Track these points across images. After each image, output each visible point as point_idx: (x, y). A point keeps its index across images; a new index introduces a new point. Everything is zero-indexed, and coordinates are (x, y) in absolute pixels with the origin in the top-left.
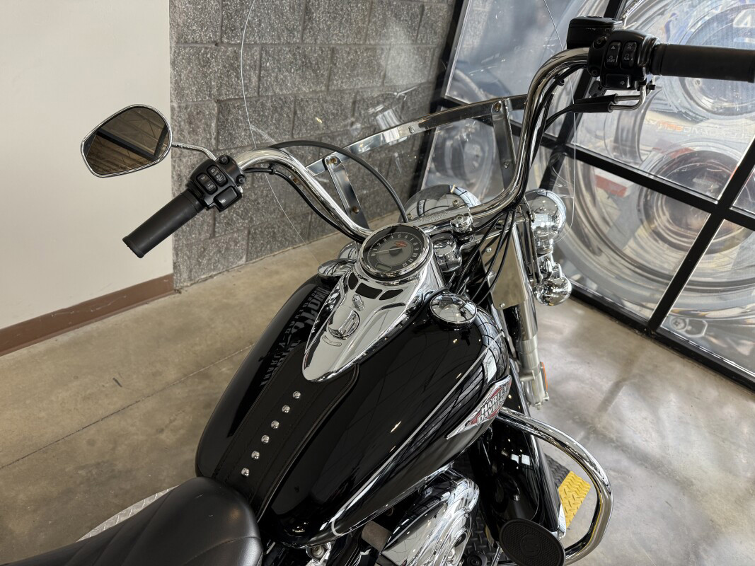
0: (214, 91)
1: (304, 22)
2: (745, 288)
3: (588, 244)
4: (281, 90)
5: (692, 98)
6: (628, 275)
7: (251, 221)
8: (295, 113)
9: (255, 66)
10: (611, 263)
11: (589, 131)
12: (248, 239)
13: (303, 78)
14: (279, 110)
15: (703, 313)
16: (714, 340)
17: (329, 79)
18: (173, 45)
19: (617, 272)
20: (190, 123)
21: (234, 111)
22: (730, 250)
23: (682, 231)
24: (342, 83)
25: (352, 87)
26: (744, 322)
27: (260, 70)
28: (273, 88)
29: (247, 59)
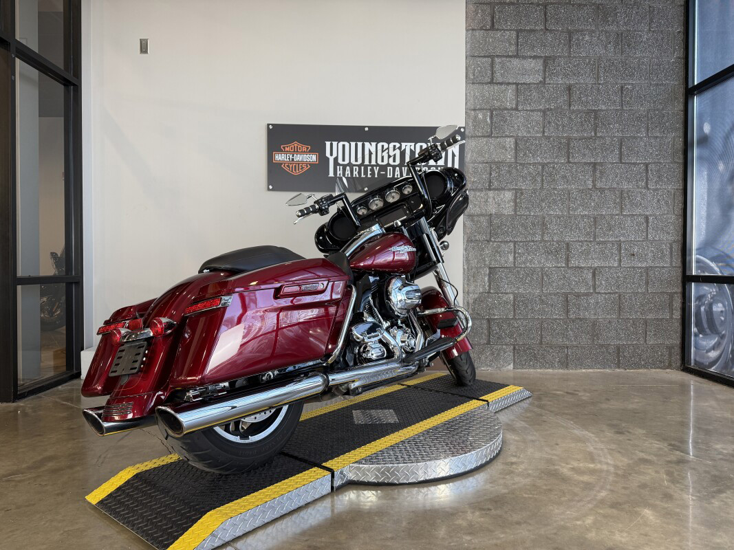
0: (487, 263)
1: (543, 230)
4: (531, 264)
7: (516, 340)
8: (543, 278)
9: (511, 252)
12: (514, 353)
13: (547, 260)
14: (530, 275)
17: (567, 260)
18: (465, 241)
20: (474, 277)
21: (499, 273)
24: (580, 263)
25: (589, 266)
27: (515, 254)
28: (525, 263)
29: (506, 248)
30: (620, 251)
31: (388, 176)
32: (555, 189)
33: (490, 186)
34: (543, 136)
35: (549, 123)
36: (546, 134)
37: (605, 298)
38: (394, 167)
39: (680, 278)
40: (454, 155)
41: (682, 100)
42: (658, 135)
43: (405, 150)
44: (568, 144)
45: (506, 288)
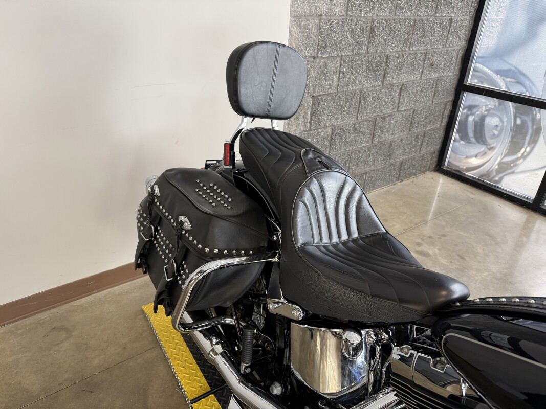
0: (311, 90)
1: (370, 38)
4: (352, 86)
8: (360, 102)
9: (337, 71)
13: (367, 77)
14: (350, 101)
21: (322, 103)
24: (393, 79)
25: (399, 81)
27: (340, 74)
28: (347, 85)
29: (332, 66)
30: (424, 61)
37: (403, 116)
39: (454, 86)
45: (326, 121)
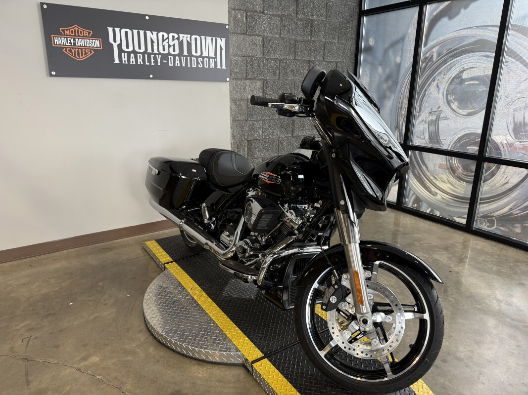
0: (246, 137)
2: (507, 195)
3: (430, 191)
4: (272, 136)
5: (455, 112)
6: (452, 203)
8: (279, 145)
10: (443, 198)
11: (417, 137)
14: (272, 144)
15: (492, 214)
16: (502, 228)
17: (293, 132)
18: (231, 121)
19: (447, 202)
20: (238, 148)
21: (254, 144)
22: (494, 178)
23: (469, 174)
26: (511, 214)
27: (263, 129)
28: (269, 136)
29: (258, 125)
31: (170, 65)
32: (286, 79)
33: (247, 76)
34: (280, 37)
35: (284, 26)
36: (282, 36)
38: (174, 56)
40: (221, 49)
41: (357, 17)
42: (344, 42)
43: (182, 40)
44: (295, 45)
45: (258, 154)
